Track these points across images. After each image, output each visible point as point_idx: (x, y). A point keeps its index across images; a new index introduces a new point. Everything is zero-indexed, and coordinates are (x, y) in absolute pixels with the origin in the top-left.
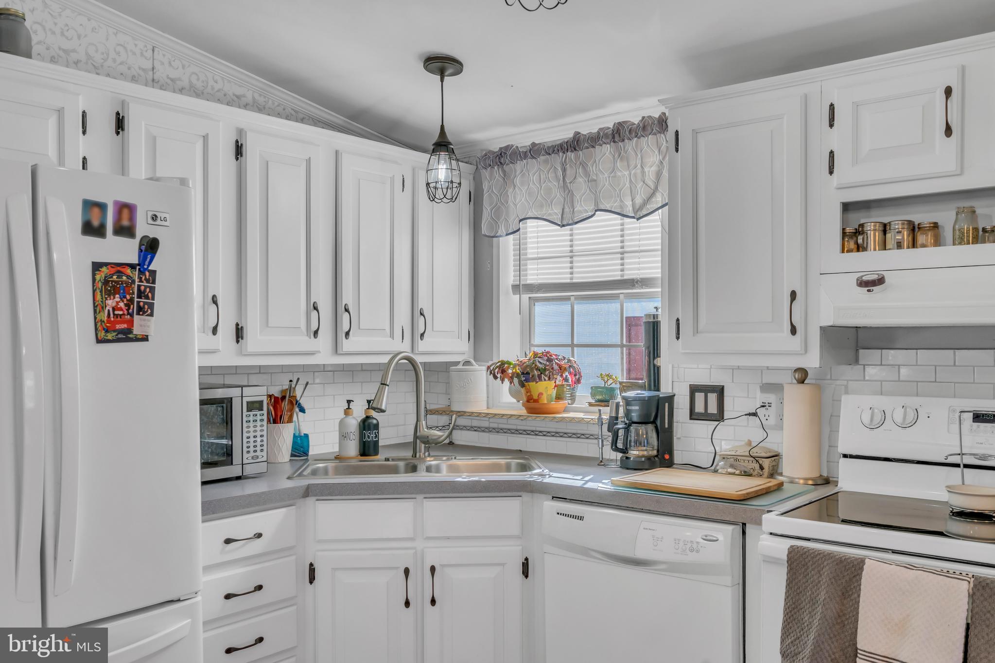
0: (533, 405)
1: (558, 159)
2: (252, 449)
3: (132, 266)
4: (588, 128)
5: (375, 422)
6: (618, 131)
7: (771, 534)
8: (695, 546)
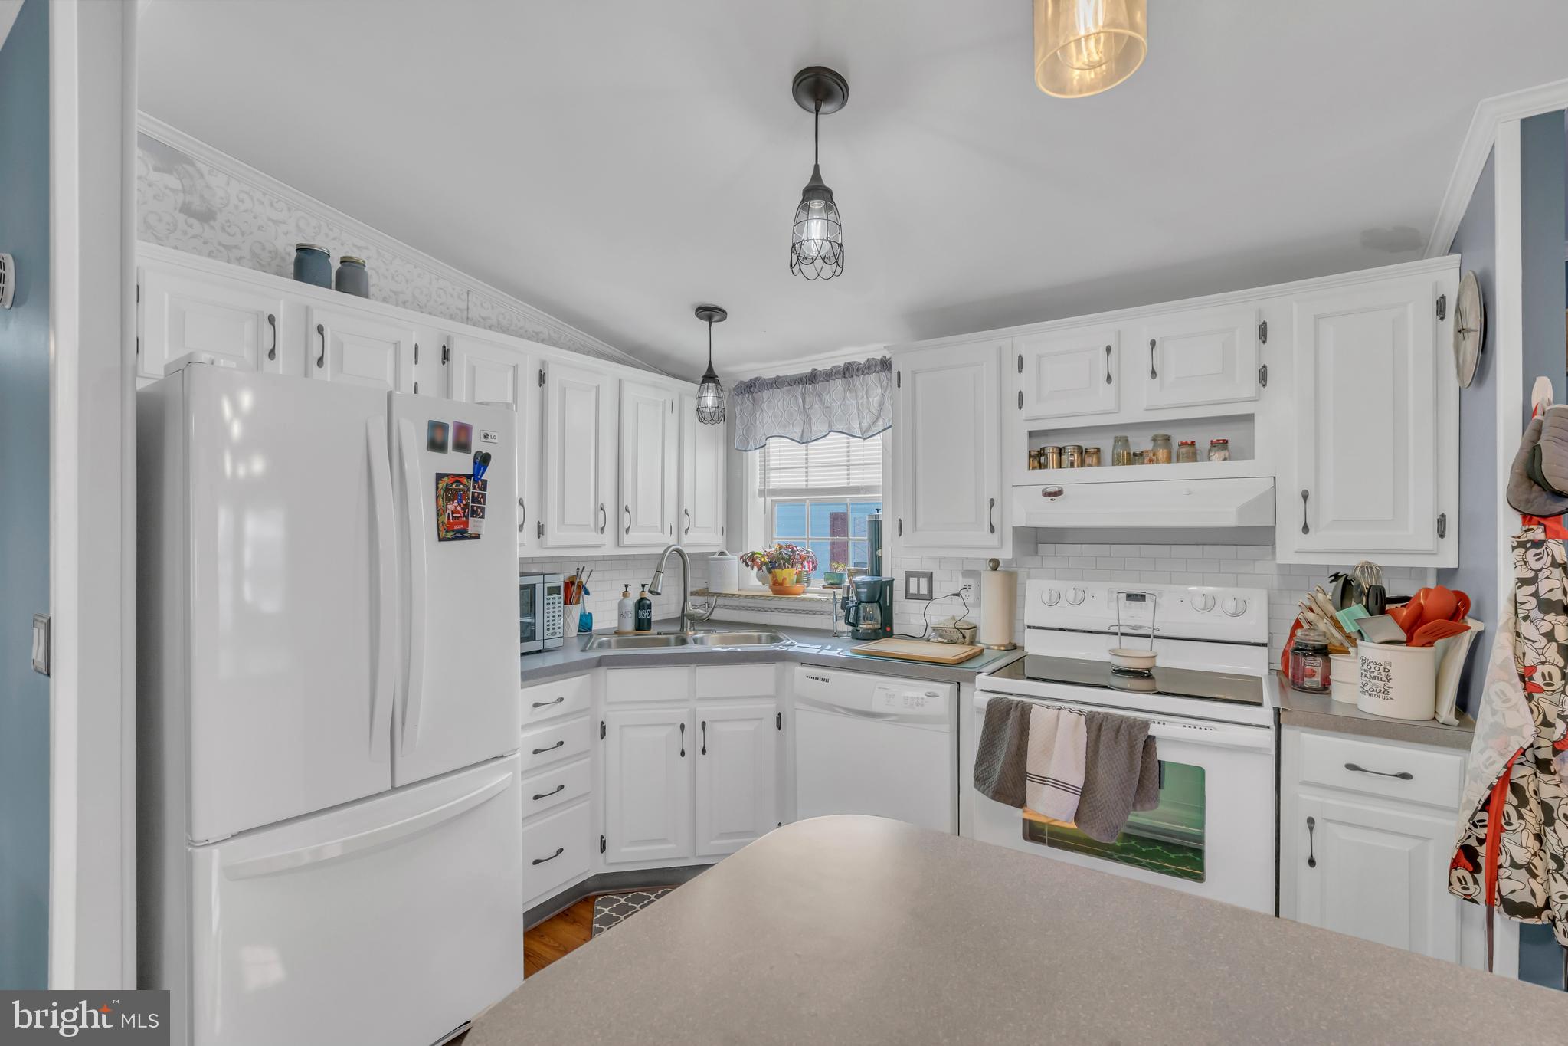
0: (778, 588)
1: (798, 390)
2: (551, 627)
3: (468, 477)
4: (823, 364)
5: (648, 602)
6: (848, 369)
7: (982, 690)
8: (920, 701)
